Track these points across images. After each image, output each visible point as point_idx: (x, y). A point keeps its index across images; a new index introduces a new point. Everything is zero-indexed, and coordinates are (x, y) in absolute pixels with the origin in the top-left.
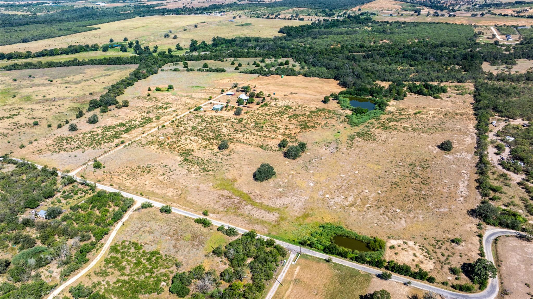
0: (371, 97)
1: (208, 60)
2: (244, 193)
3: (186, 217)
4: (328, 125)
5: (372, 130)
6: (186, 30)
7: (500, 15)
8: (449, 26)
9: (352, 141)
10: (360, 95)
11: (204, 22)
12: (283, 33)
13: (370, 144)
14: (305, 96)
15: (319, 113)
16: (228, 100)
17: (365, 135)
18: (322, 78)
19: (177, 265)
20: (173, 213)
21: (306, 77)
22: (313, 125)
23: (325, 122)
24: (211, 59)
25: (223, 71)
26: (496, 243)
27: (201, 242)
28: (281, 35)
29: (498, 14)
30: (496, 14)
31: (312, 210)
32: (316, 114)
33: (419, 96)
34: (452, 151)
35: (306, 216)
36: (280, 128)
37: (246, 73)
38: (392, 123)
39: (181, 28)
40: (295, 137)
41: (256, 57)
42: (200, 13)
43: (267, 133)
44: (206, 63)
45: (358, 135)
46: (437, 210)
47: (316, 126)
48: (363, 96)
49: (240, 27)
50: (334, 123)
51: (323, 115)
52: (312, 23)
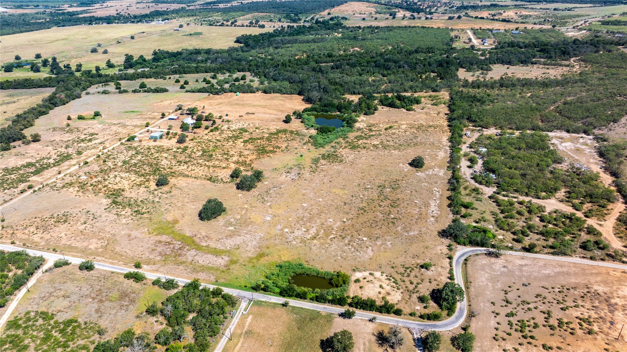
0: (338, 113)
1: (147, 78)
2: (187, 237)
3: (112, 273)
4: (289, 148)
5: (339, 151)
6: (120, 43)
7: (476, 18)
8: (425, 30)
9: (316, 164)
10: (327, 112)
11: (143, 33)
12: (241, 43)
13: (337, 167)
14: (264, 116)
15: (280, 135)
16: (169, 126)
17: (331, 157)
18: (284, 94)
19: (101, 333)
20: (97, 269)
21: (266, 93)
22: (272, 149)
23: (287, 144)
24: (151, 78)
25: (166, 91)
26: (466, 264)
27: (131, 300)
28: (237, 45)
29: (474, 16)
30: (472, 17)
31: (268, 248)
32: (276, 136)
33: (391, 109)
34: (424, 167)
35: (261, 255)
36: (232, 156)
37: (194, 92)
38: (361, 141)
39: (113, 40)
40: (250, 165)
41: (206, 72)
42: (138, 22)
43: (217, 162)
44: (143, 83)
45: (324, 157)
46: (407, 234)
47: (275, 150)
48: (329, 113)
49: (188, 37)
50: (296, 146)
51: (284, 136)
52: (274, 31)
